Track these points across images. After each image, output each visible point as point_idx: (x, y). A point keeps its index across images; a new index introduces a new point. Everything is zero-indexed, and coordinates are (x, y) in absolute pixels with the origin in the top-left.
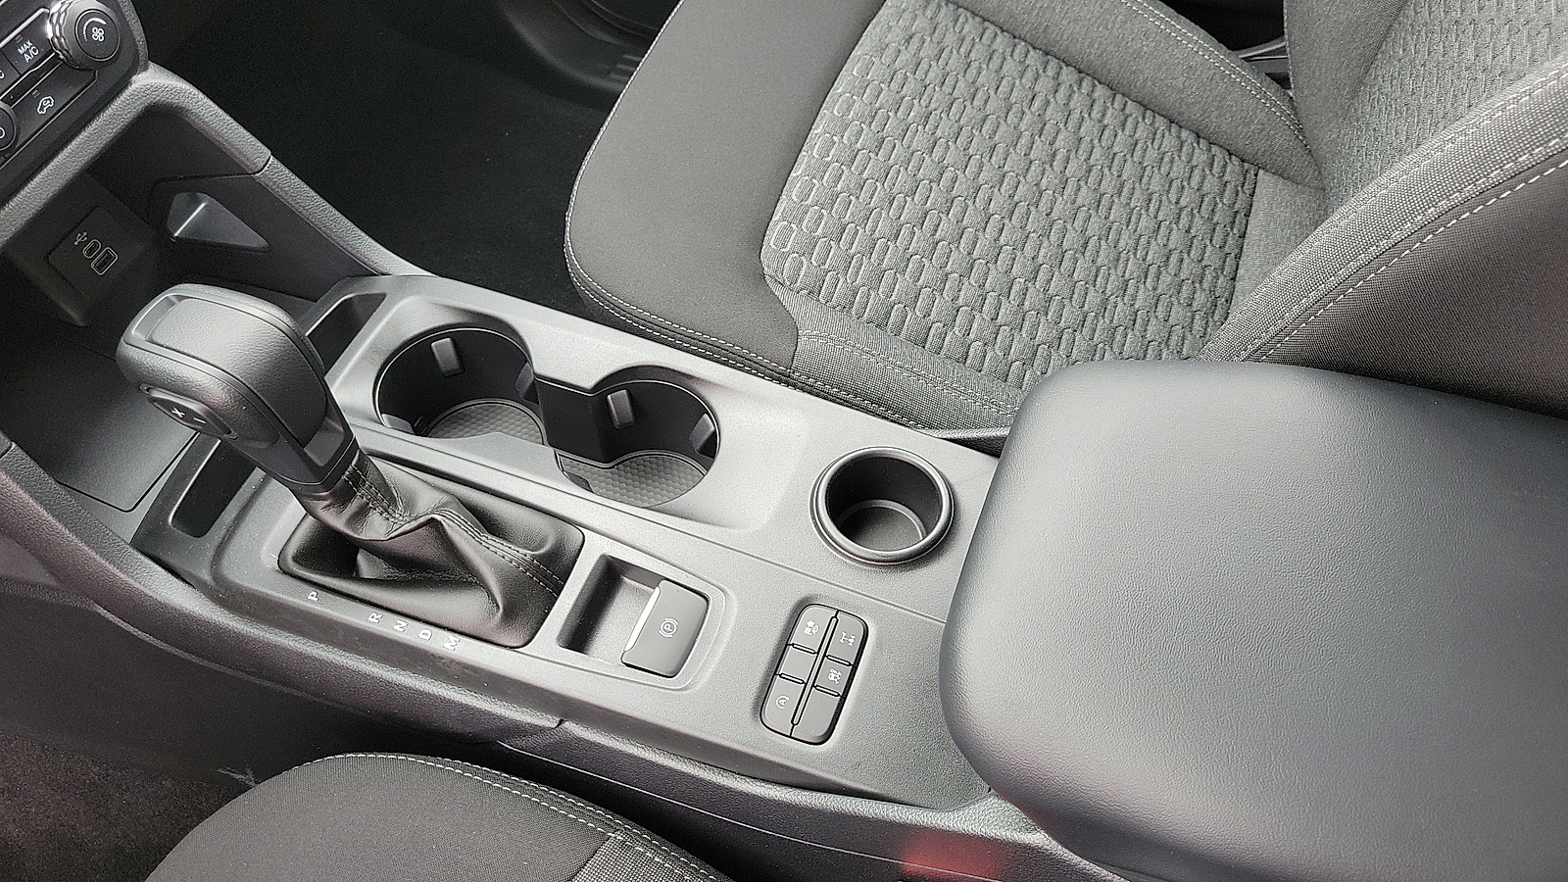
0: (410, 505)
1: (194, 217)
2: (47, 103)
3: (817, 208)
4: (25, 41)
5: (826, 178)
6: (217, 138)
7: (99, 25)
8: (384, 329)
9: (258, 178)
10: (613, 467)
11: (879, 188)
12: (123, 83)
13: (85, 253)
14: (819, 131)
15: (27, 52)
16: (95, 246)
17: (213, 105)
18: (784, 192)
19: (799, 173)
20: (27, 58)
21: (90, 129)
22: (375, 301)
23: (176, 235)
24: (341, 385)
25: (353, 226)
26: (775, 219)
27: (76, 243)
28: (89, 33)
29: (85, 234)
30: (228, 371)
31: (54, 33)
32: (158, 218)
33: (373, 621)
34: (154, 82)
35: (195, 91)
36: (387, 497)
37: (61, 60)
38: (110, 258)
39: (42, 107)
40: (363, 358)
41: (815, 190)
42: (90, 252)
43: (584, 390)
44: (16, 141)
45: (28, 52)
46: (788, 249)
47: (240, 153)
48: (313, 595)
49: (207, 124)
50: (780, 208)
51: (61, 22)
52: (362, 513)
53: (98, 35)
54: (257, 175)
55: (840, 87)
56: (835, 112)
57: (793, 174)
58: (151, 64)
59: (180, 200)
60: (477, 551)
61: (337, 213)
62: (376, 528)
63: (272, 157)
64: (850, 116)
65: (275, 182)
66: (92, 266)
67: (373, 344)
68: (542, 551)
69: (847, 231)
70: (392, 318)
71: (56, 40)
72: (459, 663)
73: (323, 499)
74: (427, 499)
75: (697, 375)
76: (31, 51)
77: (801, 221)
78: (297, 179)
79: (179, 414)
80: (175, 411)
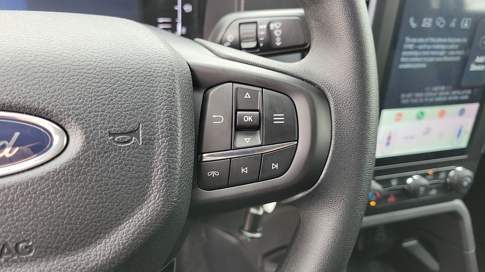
58: (463, 199)
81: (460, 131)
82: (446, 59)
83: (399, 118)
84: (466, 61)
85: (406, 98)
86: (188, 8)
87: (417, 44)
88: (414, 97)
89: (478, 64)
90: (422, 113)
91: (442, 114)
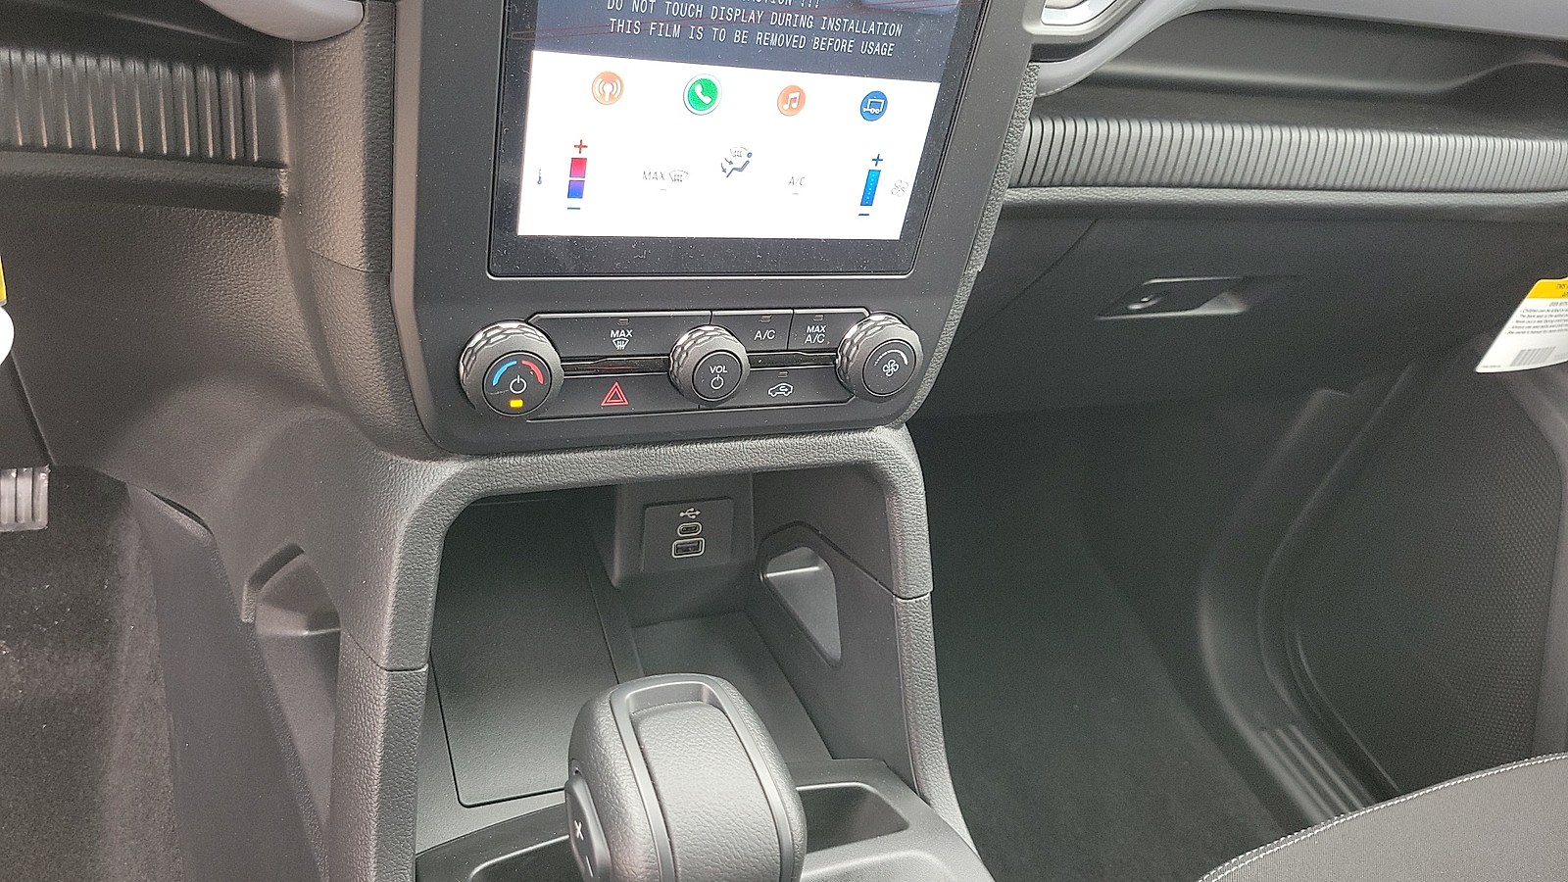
1: (800, 573)
4: (821, 324)
6: (897, 538)
7: (898, 360)
9: (897, 603)
12: (866, 425)
13: (681, 527)
15: (813, 335)
16: (695, 529)
17: (924, 506)
20: (809, 339)
21: (796, 441)
23: (768, 575)
25: (940, 723)
27: (682, 514)
28: (885, 360)
29: (697, 513)
30: (676, 850)
31: (854, 336)
34: (892, 447)
35: (920, 481)
37: (835, 364)
38: (696, 549)
39: (778, 390)
42: (685, 530)
44: (722, 402)
47: (904, 568)
49: (902, 518)
51: (869, 333)
53: (891, 368)
54: (899, 600)
58: (905, 428)
61: (937, 697)
63: (929, 595)
65: (909, 621)
66: (675, 543)
71: (849, 344)
76: (818, 336)
78: (931, 635)
79: (579, 832)
80: (579, 828)
81: (872, 178)
85: (627, 12)
88: (659, 13)
90: (709, 88)
91: (792, 101)
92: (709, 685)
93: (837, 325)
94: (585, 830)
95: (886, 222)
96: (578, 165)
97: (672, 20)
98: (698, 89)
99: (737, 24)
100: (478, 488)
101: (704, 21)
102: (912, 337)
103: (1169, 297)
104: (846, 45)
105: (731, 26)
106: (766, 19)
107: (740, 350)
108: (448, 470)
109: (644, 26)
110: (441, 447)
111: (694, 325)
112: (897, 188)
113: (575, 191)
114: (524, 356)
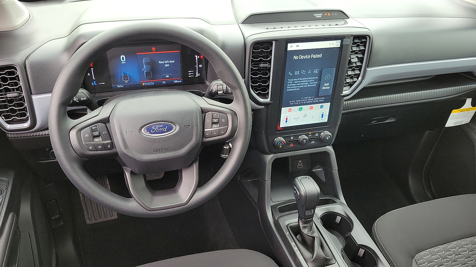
0: (313, 233)
1: (318, 170)
2: (313, 142)
3: (439, 256)
4: (318, 133)
5: (447, 253)
6: (332, 162)
7: (329, 137)
8: (331, 207)
10: (351, 263)
11: (460, 265)
12: (325, 146)
14: (454, 243)
16: (301, 163)
18: (434, 248)
19: (441, 247)
20: (316, 135)
21: (315, 149)
22: (334, 202)
23: (313, 170)
24: (318, 209)
26: (427, 250)
27: (299, 161)
29: (301, 161)
32: (313, 167)
33: (293, 244)
34: (330, 149)
35: (334, 153)
36: (311, 229)
37: (320, 138)
38: (301, 167)
40: (325, 208)
41: (442, 253)
42: (299, 164)
43: (357, 243)
44: (305, 145)
45: (317, 135)
46: (424, 258)
47: (333, 166)
48: (288, 233)
50: (430, 249)
51: (324, 134)
52: (305, 227)
53: (328, 138)
55: (468, 239)
56: (462, 243)
57: (439, 246)
58: (331, 146)
59: (318, 166)
60: (317, 247)
62: (305, 231)
63: (337, 169)
64: (465, 247)
65: (335, 173)
66: (298, 166)
67: (328, 208)
68: (327, 257)
69: (443, 266)
70: (334, 207)
71: (321, 135)
72: (299, 261)
73: (302, 220)
74: (316, 234)
75: (380, 258)
77: (432, 256)
79: (295, 192)
80: (295, 191)
81: (323, 115)
82: (309, 86)
83: (290, 110)
84: (319, 86)
85: (292, 102)
86: (201, 66)
87: (294, 81)
88: (295, 102)
89: (326, 86)
90: (301, 108)
91: (311, 108)
92: (307, 177)
93: (320, 133)
94: (296, 192)
95: (325, 119)
96: (287, 119)
97: (297, 102)
98: (300, 109)
99: (304, 101)
100: (275, 158)
101: (301, 102)
102: (330, 134)
103: (379, 120)
104: (317, 101)
105: (303, 102)
106: (308, 100)
107: (307, 138)
108: (272, 156)
109: (294, 103)
110: (271, 153)
111: (301, 135)
112: (326, 116)
113: (286, 121)
114: (281, 142)
